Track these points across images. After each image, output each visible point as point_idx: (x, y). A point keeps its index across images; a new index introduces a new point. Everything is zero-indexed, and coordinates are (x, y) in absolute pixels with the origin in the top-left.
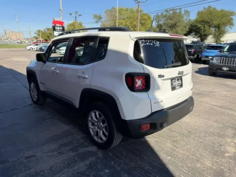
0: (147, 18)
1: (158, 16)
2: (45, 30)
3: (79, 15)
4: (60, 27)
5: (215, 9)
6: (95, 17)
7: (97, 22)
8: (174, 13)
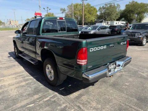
0: (93, 9)
1: (100, 8)
2: (31, 19)
3: (50, 9)
4: (39, 17)
5: (137, 2)
6: (61, 9)
7: (63, 13)
8: (111, 6)
